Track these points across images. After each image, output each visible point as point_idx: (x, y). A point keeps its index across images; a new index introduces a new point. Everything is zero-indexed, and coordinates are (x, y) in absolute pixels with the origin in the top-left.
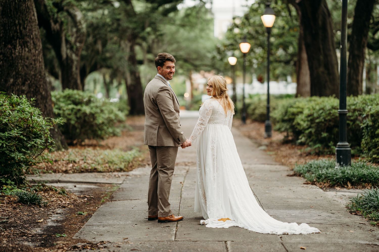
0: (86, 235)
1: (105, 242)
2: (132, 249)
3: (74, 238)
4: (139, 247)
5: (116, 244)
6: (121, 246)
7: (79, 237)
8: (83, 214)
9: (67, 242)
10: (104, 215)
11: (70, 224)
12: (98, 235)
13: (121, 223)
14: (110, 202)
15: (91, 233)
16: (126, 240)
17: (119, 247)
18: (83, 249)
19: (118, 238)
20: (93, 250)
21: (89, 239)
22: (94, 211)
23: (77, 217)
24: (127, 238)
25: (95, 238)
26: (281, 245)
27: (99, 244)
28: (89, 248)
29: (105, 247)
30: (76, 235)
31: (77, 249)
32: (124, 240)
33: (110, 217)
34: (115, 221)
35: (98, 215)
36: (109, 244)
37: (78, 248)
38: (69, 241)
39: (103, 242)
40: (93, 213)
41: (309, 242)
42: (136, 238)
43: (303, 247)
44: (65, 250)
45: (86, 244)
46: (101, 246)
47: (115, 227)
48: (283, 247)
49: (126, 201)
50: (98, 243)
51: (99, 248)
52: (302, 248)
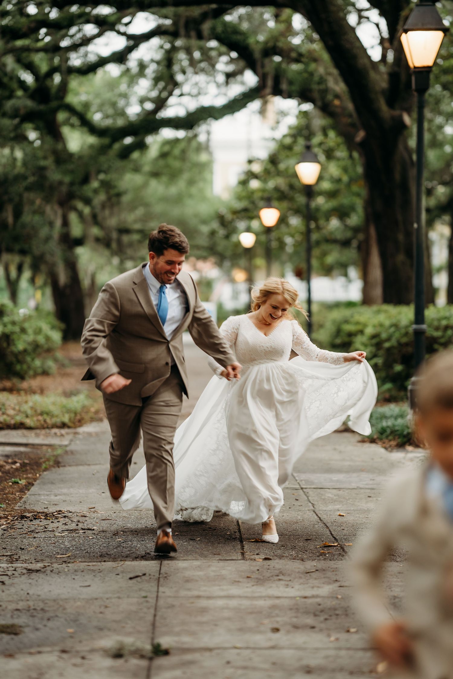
0: (33, 505)
1: (63, 512)
2: (103, 518)
3: (16, 508)
4: (113, 516)
5: (80, 514)
6: (87, 516)
7: (24, 507)
8: (20, 482)
9: (9, 513)
10: (52, 483)
11: (4, 494)
12: (52, 505)
13: (81, 491)
14: (57, 469)
15: (40, 503)
16: (92, 510)
17: (85, 517)
18: (35, 519)
19: (80, 508)
20: (49, 519)
21: (39, 508)
22: (35, 480)
23: (11, 486)
24: (94, 508)
25: (47, 508)
26: (312, 513)
27: (56, 513)
28: (43, 517)
29: (65, 517)
30: (18, 505)
31: (26, 519)
32: (90, 510)
33: (62, 485)
34: (72, 490)
35: (44, 484)
36: (70, 514)
37: (26, 517)
38: (11, 511)
39: (60, 511)
40: (35, 481)
41: (352, 509)
42: (106, 507)
43: (342, 514)
44: (10, 520)
45: (36, 513)
46: (59, 516)
47: (72, 495)
48: (314, 514)
49: (81, 468)
50: (54, 512)
51: (57, 518)
52: (340, 515)
